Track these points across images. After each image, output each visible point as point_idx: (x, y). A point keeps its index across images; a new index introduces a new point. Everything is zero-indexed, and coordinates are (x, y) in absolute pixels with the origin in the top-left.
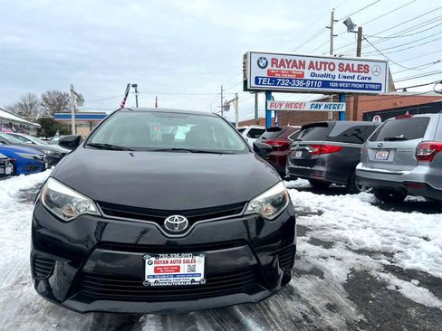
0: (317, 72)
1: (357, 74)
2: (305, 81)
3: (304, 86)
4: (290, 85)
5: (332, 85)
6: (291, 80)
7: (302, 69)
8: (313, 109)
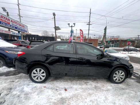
0: (13, 24)
1: (22, 27)
2: (11, 25)
3: (10, 27)
4: (6, 25)
5: (18, 28)
6: (6, 24)
7: (9, 21)
8: (13, 34)
